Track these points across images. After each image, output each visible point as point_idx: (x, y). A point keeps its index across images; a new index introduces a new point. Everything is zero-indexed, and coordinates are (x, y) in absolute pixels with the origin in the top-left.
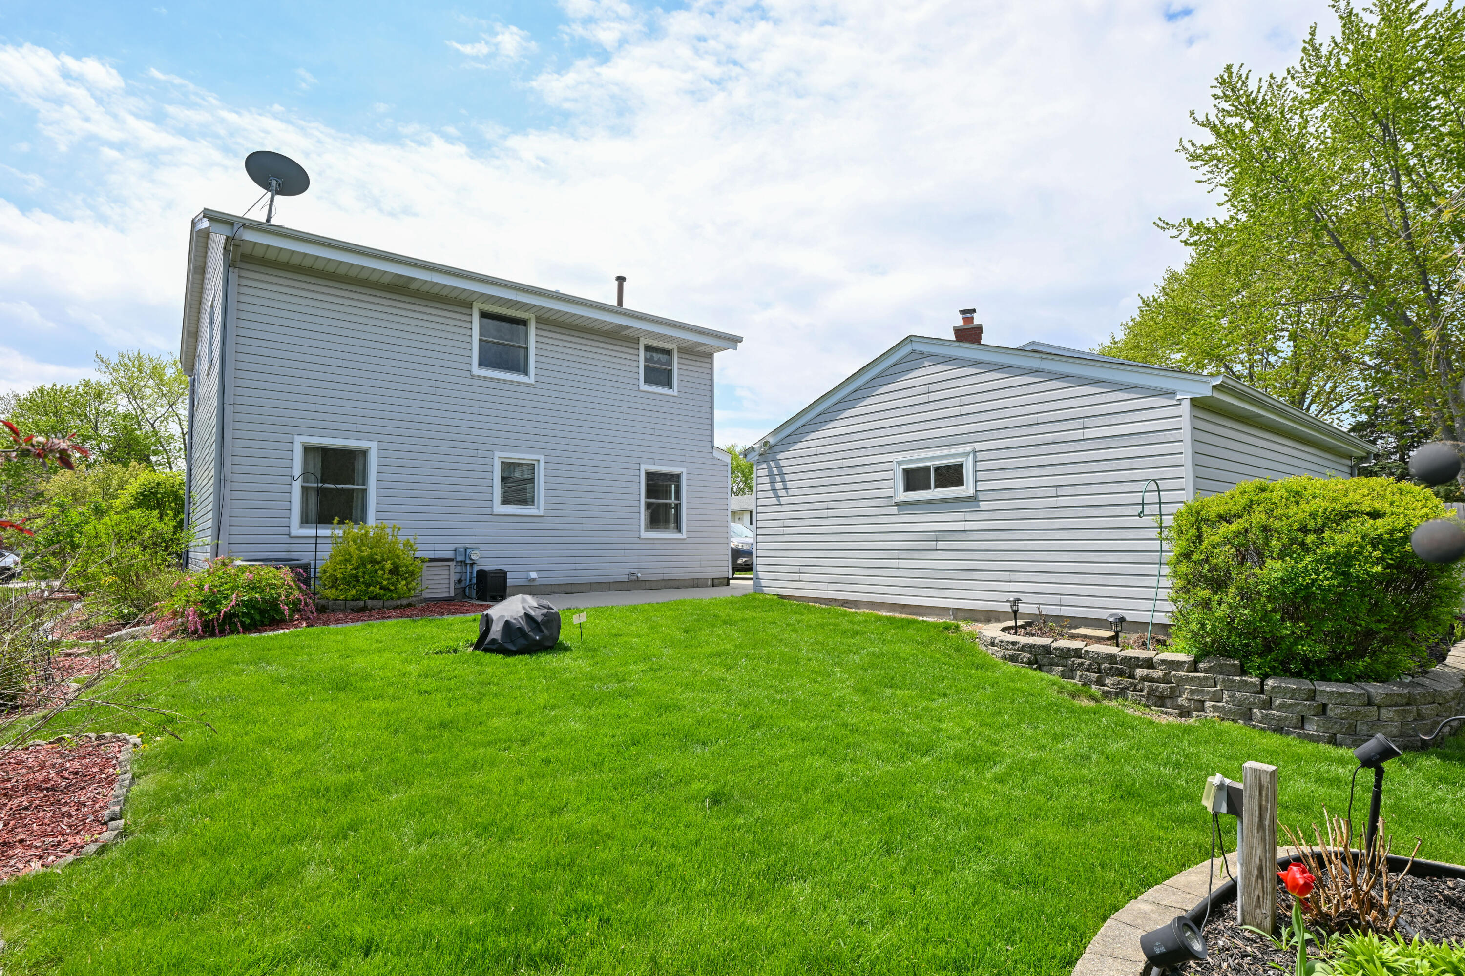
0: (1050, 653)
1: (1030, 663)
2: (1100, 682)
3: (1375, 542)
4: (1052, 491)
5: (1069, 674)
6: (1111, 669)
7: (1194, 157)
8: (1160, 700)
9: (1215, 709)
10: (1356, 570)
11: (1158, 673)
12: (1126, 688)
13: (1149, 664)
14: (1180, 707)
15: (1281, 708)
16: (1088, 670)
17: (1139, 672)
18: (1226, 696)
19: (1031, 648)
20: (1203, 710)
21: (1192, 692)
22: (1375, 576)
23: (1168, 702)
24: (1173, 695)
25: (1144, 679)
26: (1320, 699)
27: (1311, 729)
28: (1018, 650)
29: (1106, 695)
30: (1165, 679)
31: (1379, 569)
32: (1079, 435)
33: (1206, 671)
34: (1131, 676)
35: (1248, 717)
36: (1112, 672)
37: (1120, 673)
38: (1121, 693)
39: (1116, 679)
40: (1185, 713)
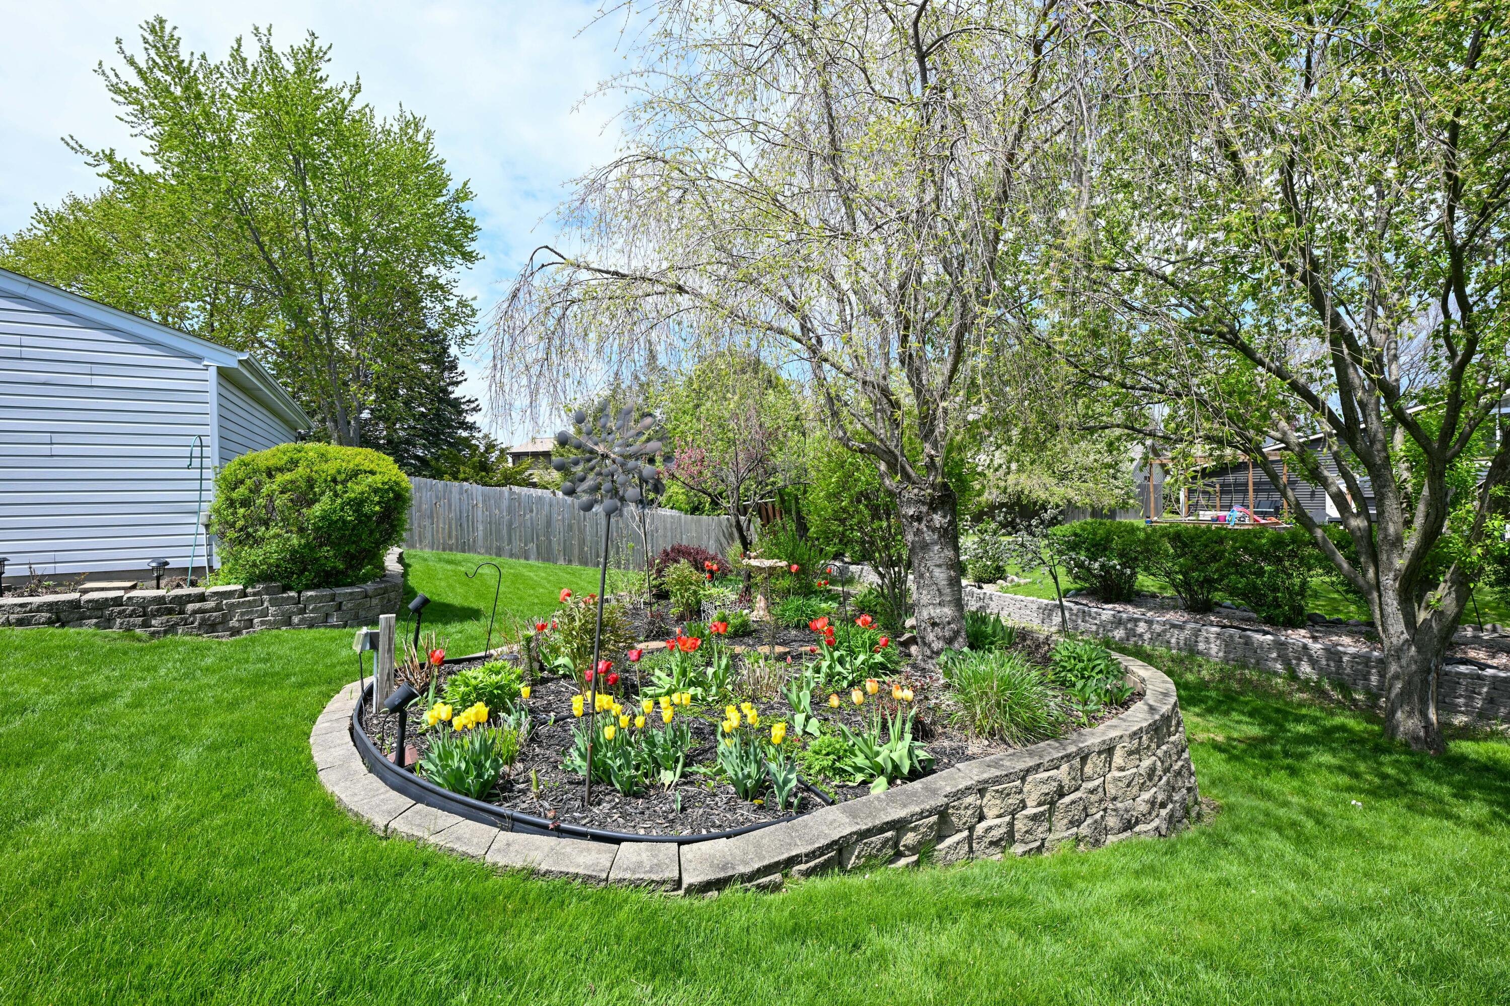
0: (79, 607)
1: (50, 623)
2: (146, 625)
3: (376, 491)
4: (46, 437)
5: (108, 623)
6: (158, 610)
7: (117, 90)
8: (211, 627)
9: (262, 623)
10: (366, 509)
11: (211, 604)
12: (177, 624)
13: (202, 598)
14: (231, 629)
15: (312, 611)
16: (130, 616)
17: (190, 607)
18: (272, 610)
19: (50, 606)
20: (252, 626)
21: (242, 614)
22: (375, 513)
23: (220, 627)
24: (225, 620)
25: (195, 612)
26: (338, 600)
27: (334, 620)
28: (31, 611)
29: (153, 634)
30: (218, 608)
31: (377, 508)
32: (85, 380)
33: (254, 594)
34: (182, 612)
35: (288, 623)
36: (159, 613)
37: (170, 612)
38: (171, 629)
39: (165, 618)
40: (235, 632)
